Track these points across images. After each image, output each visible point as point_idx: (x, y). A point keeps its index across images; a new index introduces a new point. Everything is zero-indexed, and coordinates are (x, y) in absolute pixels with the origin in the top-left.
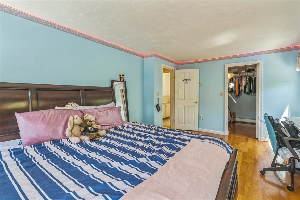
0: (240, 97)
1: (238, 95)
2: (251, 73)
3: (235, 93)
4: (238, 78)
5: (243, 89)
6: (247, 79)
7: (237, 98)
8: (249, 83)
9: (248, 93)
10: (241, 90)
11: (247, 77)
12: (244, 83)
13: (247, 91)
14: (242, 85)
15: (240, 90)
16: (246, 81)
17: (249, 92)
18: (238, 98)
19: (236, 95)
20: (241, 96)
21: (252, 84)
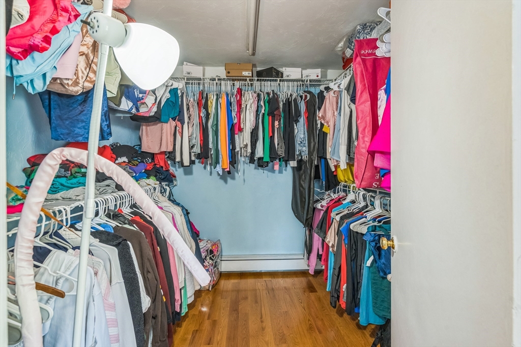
0: (233, 178)
1: (229, 172)
2: (273, 83)
3: (217, 162)
4: (227, 95)
5: (246, 146)
6: (262, 103)
7: (226, 182)
8: (266, 117)
9: (261, 164)
10: (238, 149)
11: (259, 95)
12: (249, 120)
13: (259, 153)
14: (241, 130)
15: (234, 148)
16: (257, 111)
17: (267, 159)
18: (229, 180)
19: (221, 173)
20: (239, 176)
21: (276, 123)
